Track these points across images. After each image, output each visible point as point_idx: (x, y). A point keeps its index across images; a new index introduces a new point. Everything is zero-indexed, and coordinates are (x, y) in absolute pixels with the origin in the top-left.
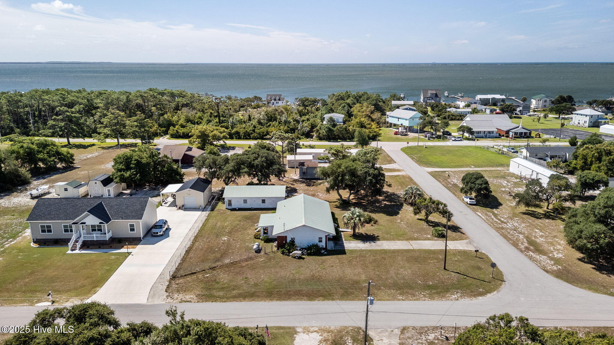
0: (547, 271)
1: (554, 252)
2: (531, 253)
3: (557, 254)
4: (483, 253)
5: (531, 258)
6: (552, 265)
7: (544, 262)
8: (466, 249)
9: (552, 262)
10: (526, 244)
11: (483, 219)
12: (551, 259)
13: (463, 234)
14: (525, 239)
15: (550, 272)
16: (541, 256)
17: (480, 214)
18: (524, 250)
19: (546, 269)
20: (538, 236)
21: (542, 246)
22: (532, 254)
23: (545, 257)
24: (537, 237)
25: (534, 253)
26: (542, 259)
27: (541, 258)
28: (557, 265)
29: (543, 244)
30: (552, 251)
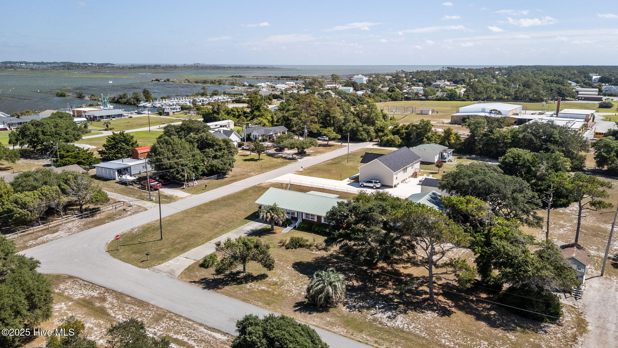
0: (70, 277)
1: (66, 310)
2: (95, 294)
3: (61, 308)
4: (146, 268)
5: (93, 286)
6: (66, 289)
7: (76, 289)
8: (166, 264)
9: (66, 294)
10: (107, 306)
11: (201, 325)
12: (69, 298)
13: (191, 282)
14: (113, 315)
15: (67, 278)
16: (83, 297)
17: (218, 336)
18: (106, 294)
19: (72, 280)
20: (95, 329)
21: (85, 313)
22: (93, 294)
23: (76, 297)
24: (96, 326)
25: (92, 296)
26: (80, 292)
27: (82, 292)
28: (60, 292)
29: (84, 318)
30: (69, 310)
